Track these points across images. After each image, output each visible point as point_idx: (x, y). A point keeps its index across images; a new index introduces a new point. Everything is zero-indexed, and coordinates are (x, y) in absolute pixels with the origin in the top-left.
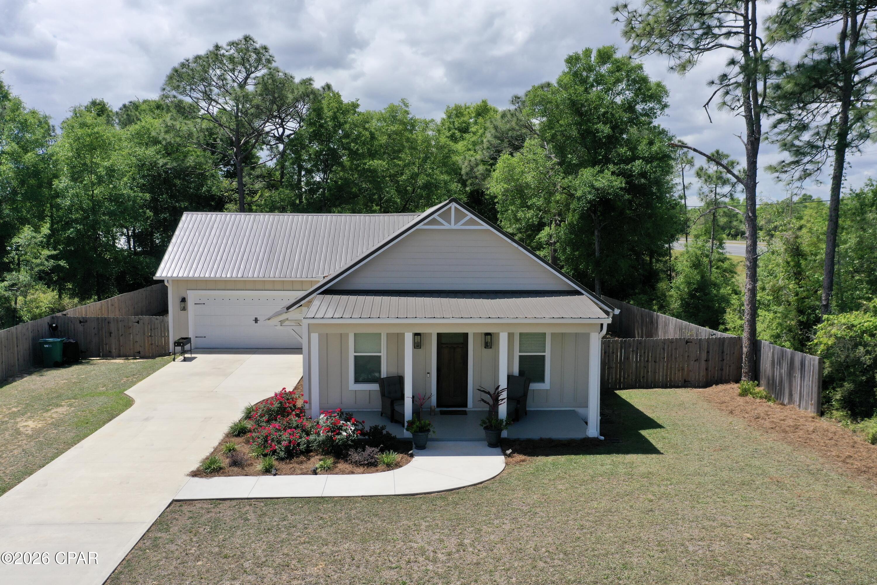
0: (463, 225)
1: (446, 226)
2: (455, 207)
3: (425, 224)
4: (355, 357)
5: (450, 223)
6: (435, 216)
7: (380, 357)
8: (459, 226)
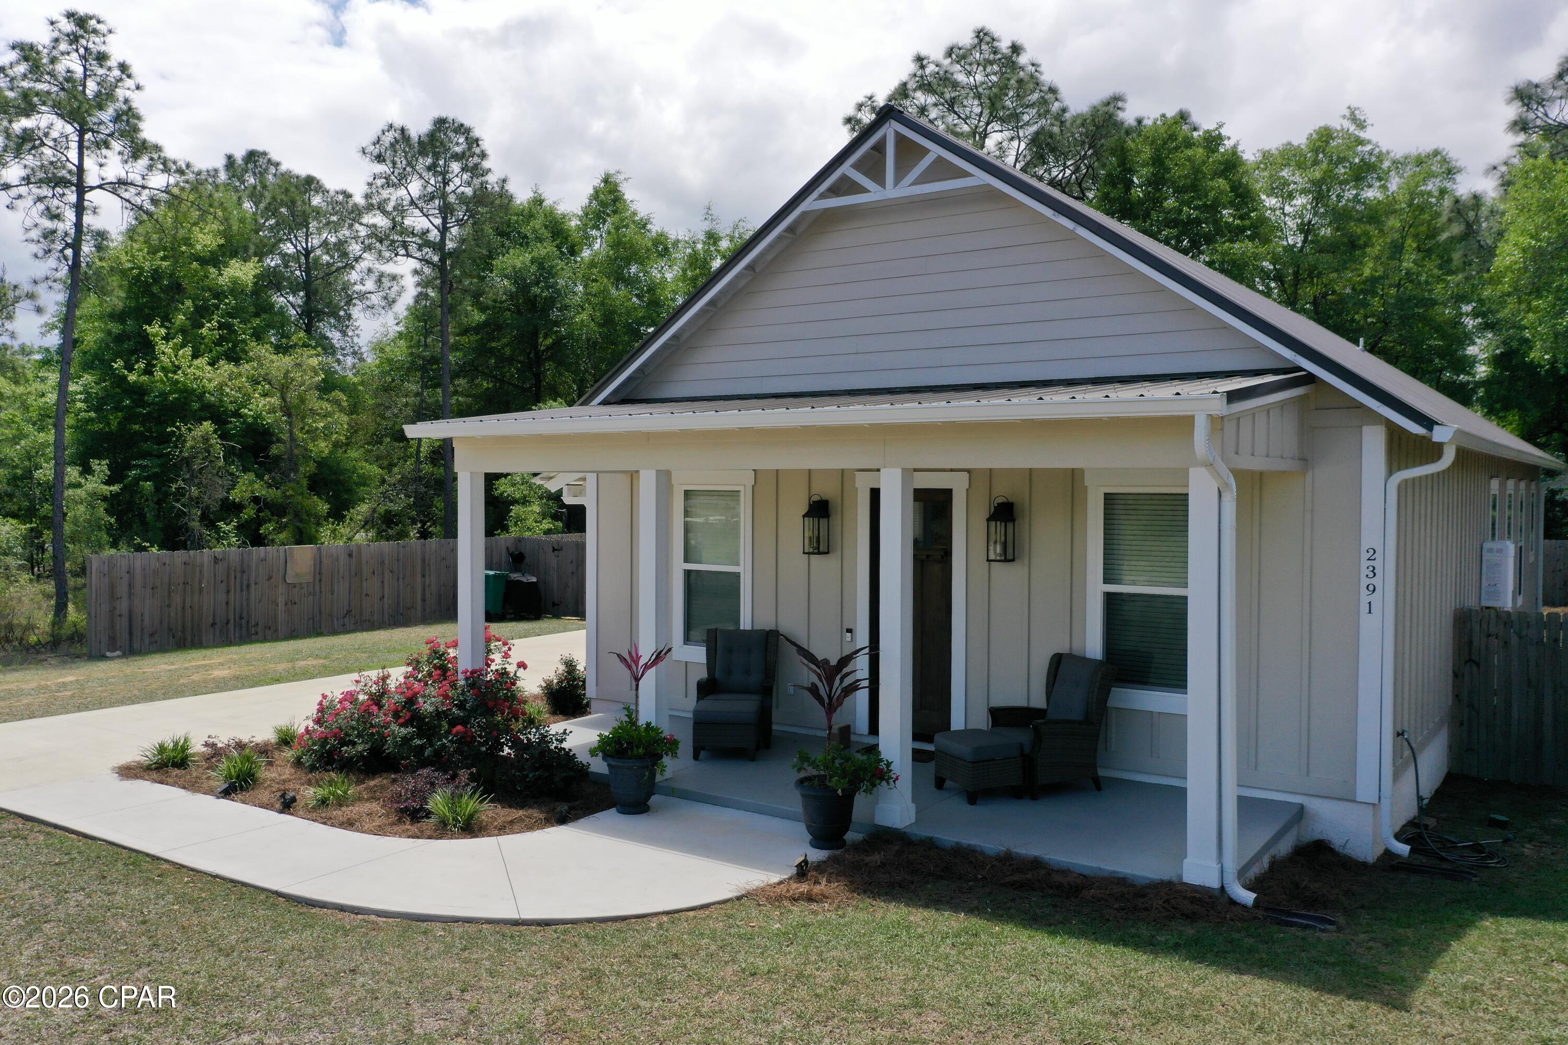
0: (915, 183)
1: (874, 193)
2: (897, 133)
3: (822, 196)
4: (688, 573)
5: (881, 181)
6: (846, 168)
7: (737, 576)
8: (906, 189)
